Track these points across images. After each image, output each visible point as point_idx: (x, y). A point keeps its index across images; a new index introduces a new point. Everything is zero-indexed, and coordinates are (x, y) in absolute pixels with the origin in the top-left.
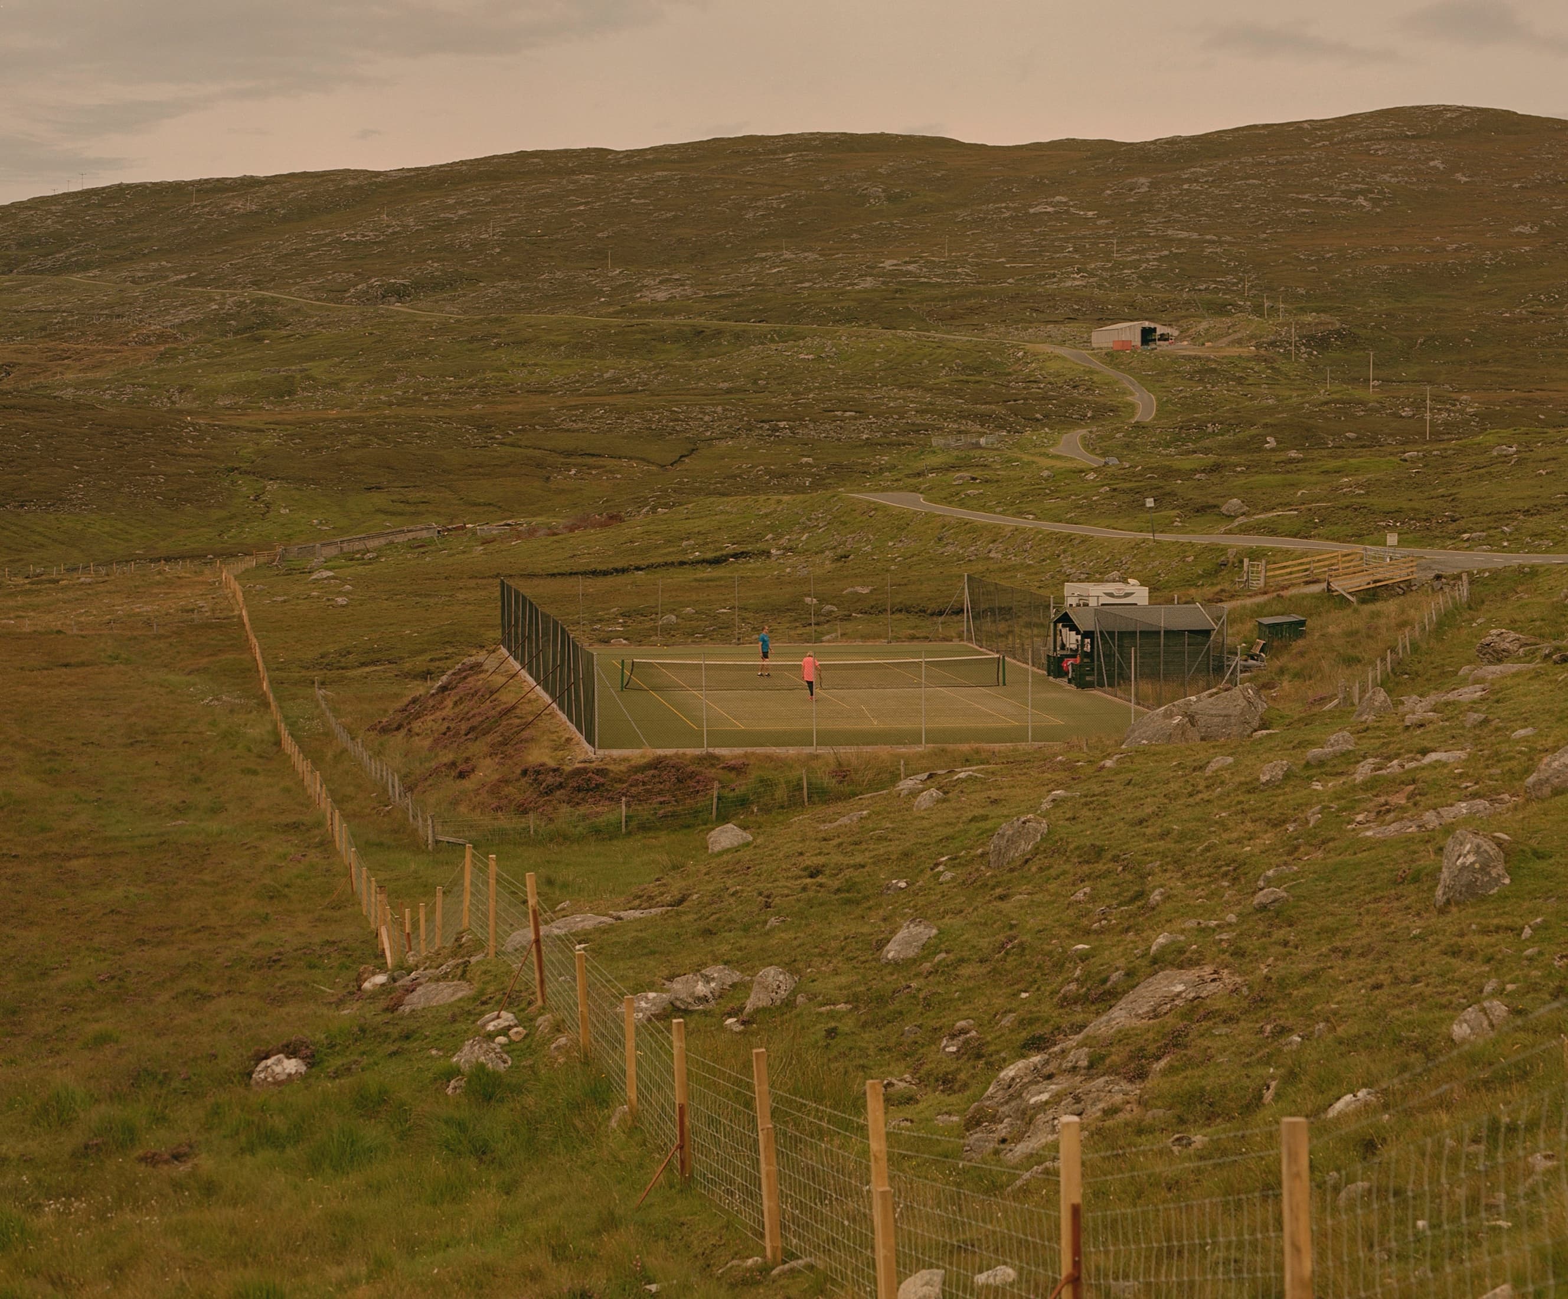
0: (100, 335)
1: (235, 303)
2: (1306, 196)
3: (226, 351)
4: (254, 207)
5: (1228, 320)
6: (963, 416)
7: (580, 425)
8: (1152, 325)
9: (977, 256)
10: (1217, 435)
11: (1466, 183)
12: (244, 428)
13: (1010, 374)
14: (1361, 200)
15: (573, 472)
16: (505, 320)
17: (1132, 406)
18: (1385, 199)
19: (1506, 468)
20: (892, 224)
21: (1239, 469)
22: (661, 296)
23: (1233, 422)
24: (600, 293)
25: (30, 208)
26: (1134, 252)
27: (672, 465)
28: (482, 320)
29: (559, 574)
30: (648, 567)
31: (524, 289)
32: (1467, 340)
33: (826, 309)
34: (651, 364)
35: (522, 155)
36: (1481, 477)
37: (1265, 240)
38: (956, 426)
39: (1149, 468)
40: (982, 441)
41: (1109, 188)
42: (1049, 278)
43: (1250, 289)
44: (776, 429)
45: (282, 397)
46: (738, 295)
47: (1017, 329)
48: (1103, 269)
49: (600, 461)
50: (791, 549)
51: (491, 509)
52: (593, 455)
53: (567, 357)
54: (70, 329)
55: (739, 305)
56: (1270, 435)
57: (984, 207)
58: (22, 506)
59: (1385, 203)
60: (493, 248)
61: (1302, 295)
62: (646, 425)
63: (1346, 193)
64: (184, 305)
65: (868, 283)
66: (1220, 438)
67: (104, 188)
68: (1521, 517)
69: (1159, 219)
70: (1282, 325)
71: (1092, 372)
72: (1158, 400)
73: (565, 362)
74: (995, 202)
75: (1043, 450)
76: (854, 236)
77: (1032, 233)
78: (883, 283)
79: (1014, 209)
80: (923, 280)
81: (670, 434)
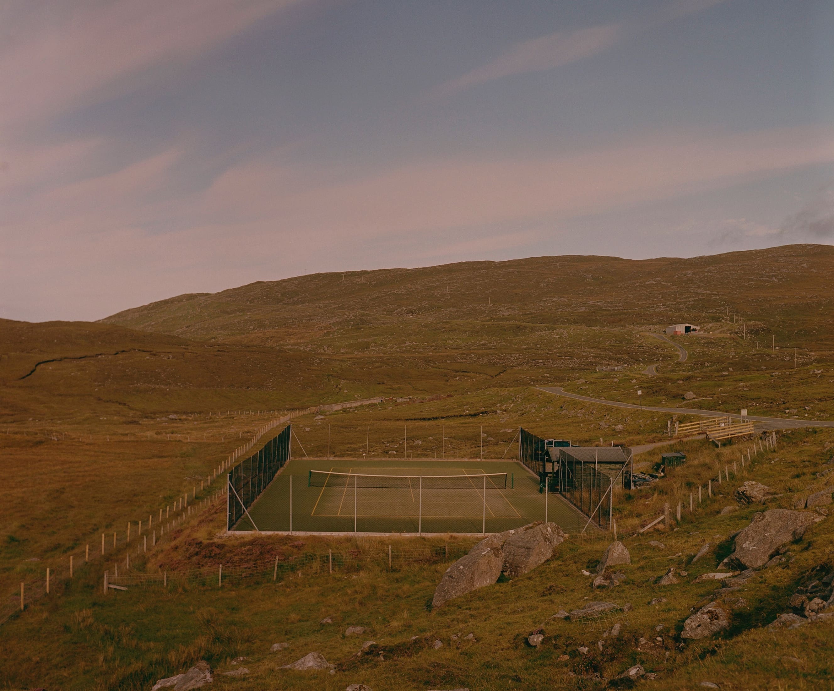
0: (305, 327)
1: (353, 316)
2: (753, 277)
3: (347, 332)
4: (364, 281)
5: (719, 324)
6: (611, 358)
7: (464, 360)
8: (689, 325)
9: (625, 299)
10: (709, 367)
11: (816, 272)
12: (338, 360)
13: (633, 343)
14: (774, 279)
15: (458, 378)
16: (449, 322)
17: (678, 356)
18: (783, 278)
19: (815, 379)
20: (594, 288)
21: (698, 379)
22: (506, 314)
23: (715, 362)
24: (485, 313)
25: (286, 282)
26: (685, 298)
27: (496, 376)
28: (440, 322)
29: (410, 419)
30: (447, 417)
31: (457, 311)
32: (814, 332)
33: (566, 319)
34: (498, 338)
35: (461, 263)
36: (803, 384)
37: (736, 294)
38: (607, 362)
39: (659, 378)
40: (616, 368)
41: (677, 275)
42: (651, 308)
43: (729, 312)
44: (538, 363)
45: (364, 349)
46: (534, 313)
47: (638, 327)
48: (672, 304)
49: (468, 374)
50: (505, 411)
51: (424, 392)
52: (466, 372)
53: (469, 336)
54: (294, 325)
55: (534, 317)
56: (730, 367)
57: (629, 282)
58: (248, 388)
59: (783, 280)
60: (448, 296)
61: (750, 314)
62: (489, 361)
63: (767, 276)
64: (335, 316)
65: (583, 309)
66: (710, 368)
67: (313, 275)
68: (817, 402)
69: (695, 286)
70: (741, 325)
71: (665, 343)
72: (688, 353)
73: (468, 338)
74: (633, 280)
75: (639, 372)
76: (580, 292)
77: (647, 291)
78: (589, 309)
79: (640, 283)
80: (603, 308)
81: (497, 364)
